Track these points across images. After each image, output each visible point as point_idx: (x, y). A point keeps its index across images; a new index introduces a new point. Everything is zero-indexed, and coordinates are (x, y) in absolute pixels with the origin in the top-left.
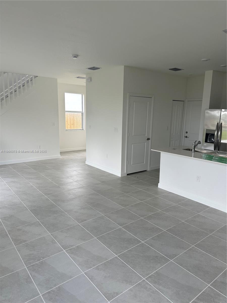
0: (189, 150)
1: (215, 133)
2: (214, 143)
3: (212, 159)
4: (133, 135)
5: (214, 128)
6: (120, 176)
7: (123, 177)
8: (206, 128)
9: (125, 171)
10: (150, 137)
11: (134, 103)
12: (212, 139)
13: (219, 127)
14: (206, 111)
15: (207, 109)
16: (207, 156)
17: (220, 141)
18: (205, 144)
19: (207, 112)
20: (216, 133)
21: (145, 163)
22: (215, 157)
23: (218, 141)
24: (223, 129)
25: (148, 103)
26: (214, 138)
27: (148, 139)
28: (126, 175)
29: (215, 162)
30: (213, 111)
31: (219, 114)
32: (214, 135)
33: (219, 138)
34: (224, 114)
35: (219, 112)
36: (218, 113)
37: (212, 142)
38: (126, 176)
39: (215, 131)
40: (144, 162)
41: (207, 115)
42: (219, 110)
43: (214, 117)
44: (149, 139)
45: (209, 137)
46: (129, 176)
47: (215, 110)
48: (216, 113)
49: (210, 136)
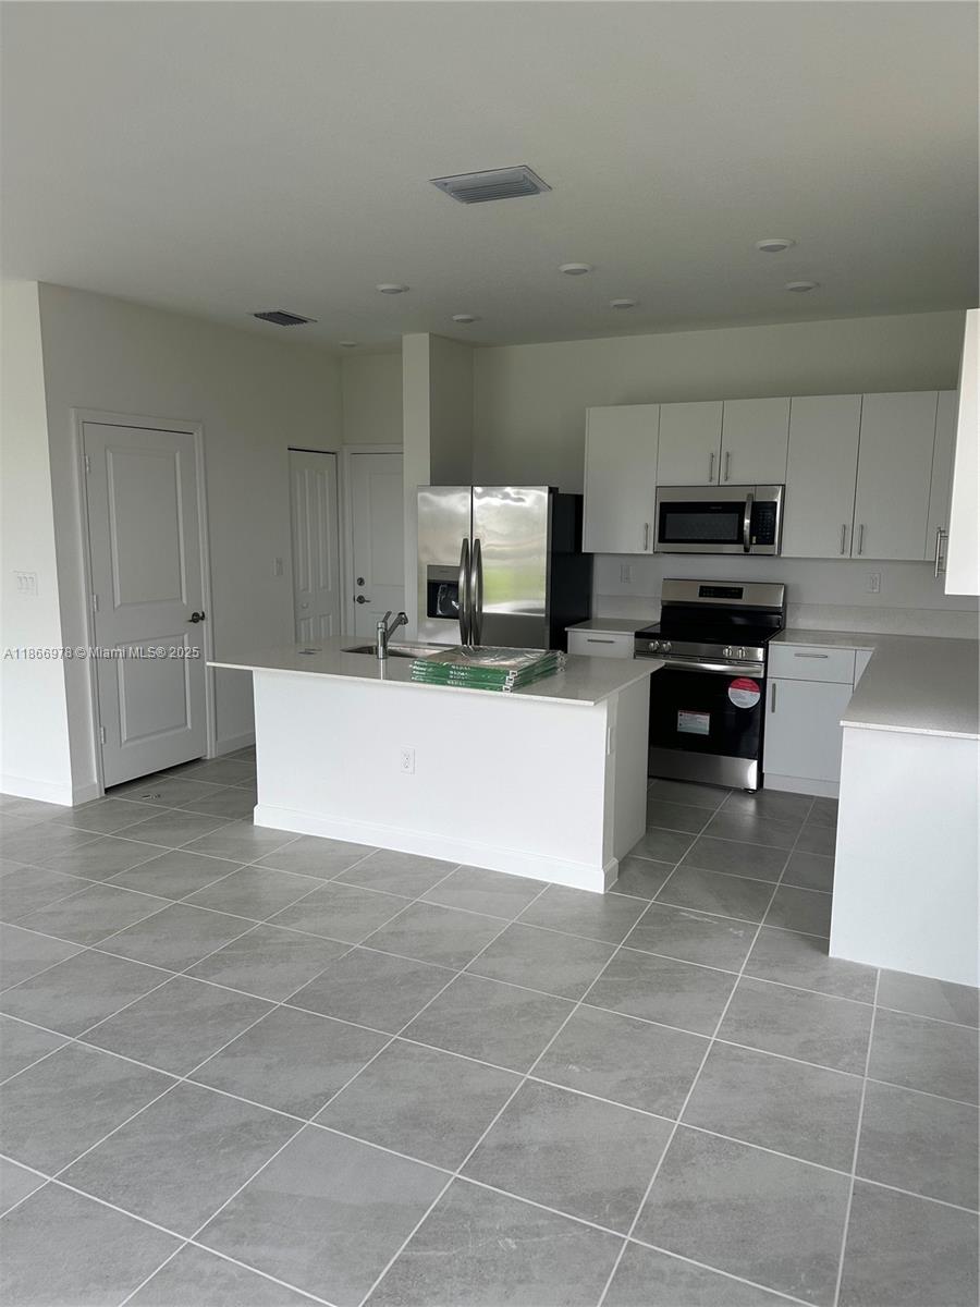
0: (370, 650)
1: (458, 577)
2: (460, 615)
3: (447, 677)
4: (118, 603)
5: (455, 560)
6: (69, 803)
7: (83, 805)
8: (427, 560)
9: (92, 778)
10: (205, 608)
11: (110, 455)
12: (453, 602)
13: (472, 555)
14: (420, 495)
15: (422, 488)
16: (430, 670)
17: (480, 609)
18: (431, 623)
19: (425, 500)
20: (462, 579)
21: (189, 726)
22: (457, 671)
23: (471, 607)
24: (484, 561)
25: (178, 455)
26: (457, 600)
27: (197, 618)
28: (98, 793)
29: (460, 689)
30: (445, 495)
31: (465, 506)
32: (455, 585)
33: (474, 598)
34: (482, 507)
35: (465, 498)
36: (464, 502)
37: (453, 615)
38: (101, 798)
39: (458, 569)
40: (186, 724)
41: (423, 509)
42: (467, 491)
43: (450, 519)
44: (203, 618)
45: (441, 595)
46: (114, 797)
47: (452, 493)
48: (455, 501)
49: (444, 589)
